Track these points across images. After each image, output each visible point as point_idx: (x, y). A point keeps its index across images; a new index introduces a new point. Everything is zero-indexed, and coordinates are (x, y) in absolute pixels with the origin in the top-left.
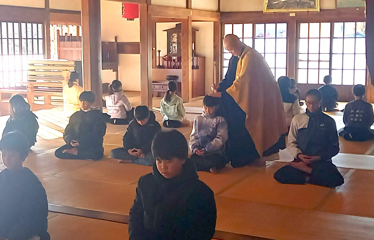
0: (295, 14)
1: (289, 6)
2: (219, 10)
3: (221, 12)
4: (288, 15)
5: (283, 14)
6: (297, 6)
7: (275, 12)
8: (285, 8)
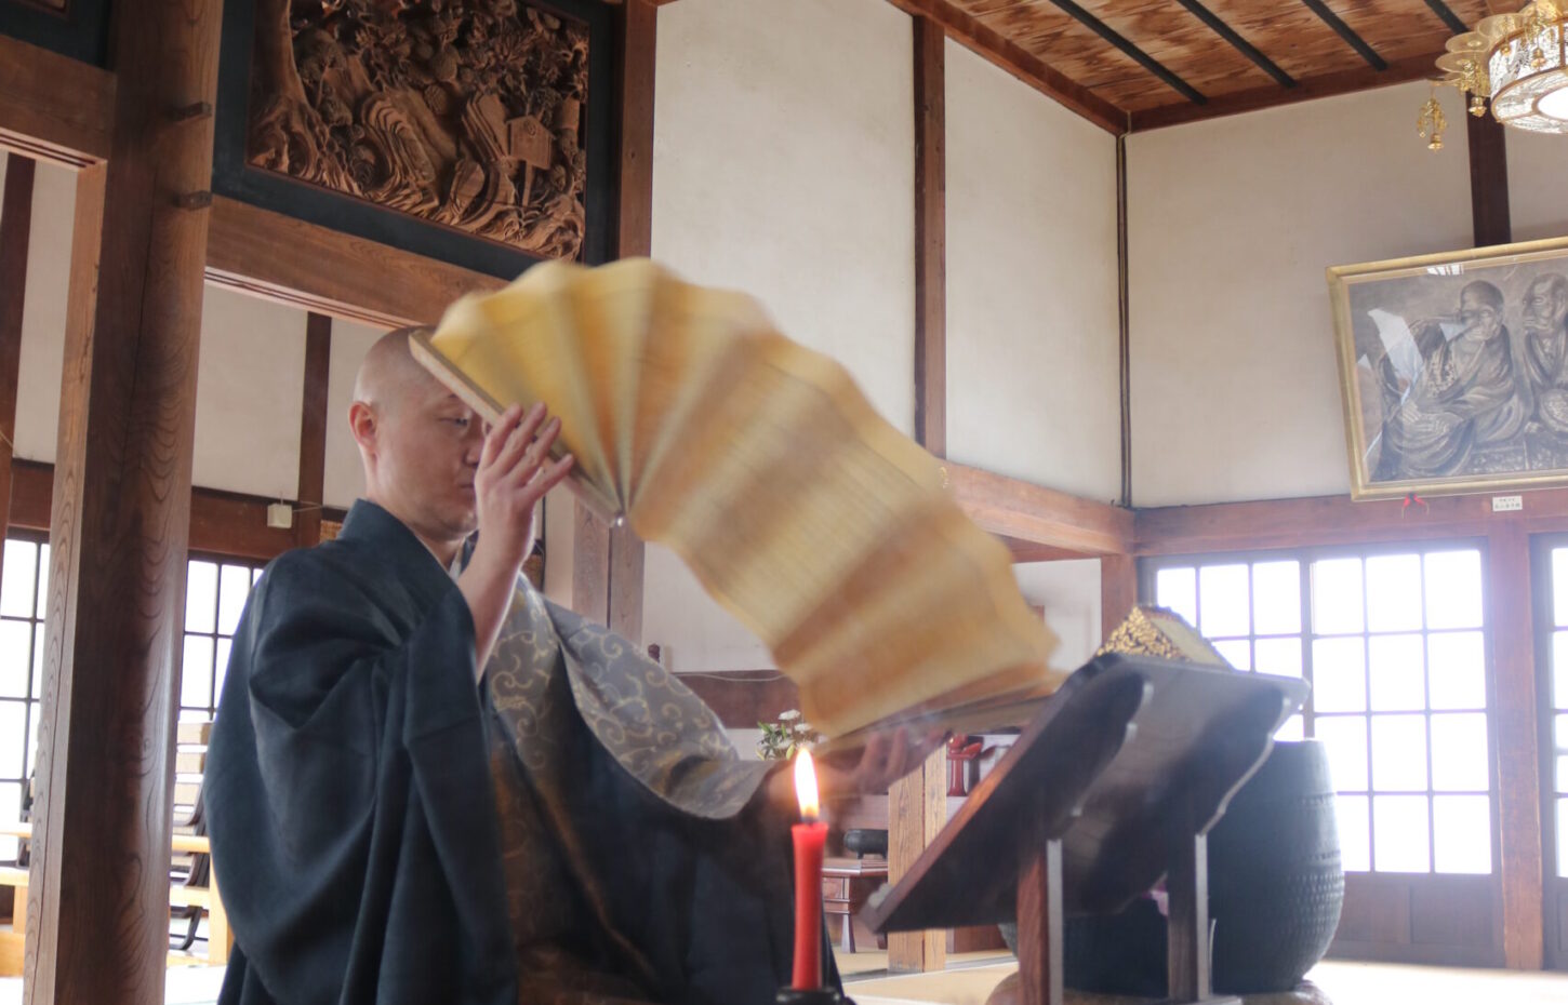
0: (1518, 499)
1: (1485, 456)
2: (1126, 501)
3: (1135, 510)
4: (1485, 504)
5: (1458, 499)
6: (1532, 456)
7: (1412, 495)
8: (1465, 471)
